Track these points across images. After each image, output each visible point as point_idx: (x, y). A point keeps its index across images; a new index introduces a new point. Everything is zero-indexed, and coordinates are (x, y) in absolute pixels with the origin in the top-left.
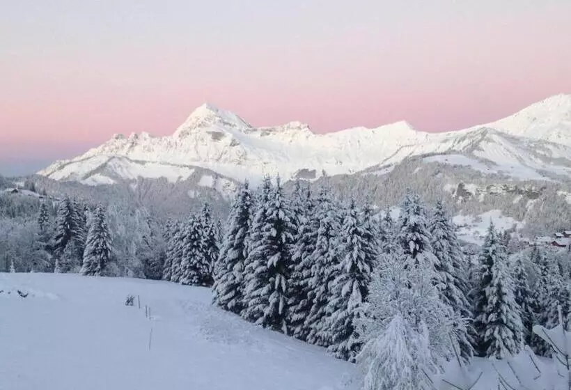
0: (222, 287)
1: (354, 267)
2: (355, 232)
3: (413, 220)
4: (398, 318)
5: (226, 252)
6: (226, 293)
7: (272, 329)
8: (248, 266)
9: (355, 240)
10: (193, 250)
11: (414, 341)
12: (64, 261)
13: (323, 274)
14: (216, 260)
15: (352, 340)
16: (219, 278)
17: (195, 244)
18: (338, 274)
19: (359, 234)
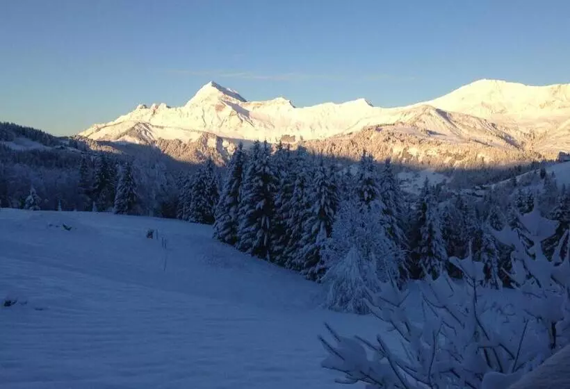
0: (220, 224)
1: (322, 210)
2: (323, 184)
3: (367, 175)
4: (353, 250)
5: (224, 198)
6: (224, 230)
7: (259, 257)
8: (240, 210)
9: (323, 191)
10: (200, 196)
11: (365, 267)
12: (100, 203)
13: (298, 215)
14: (217, 204)
15: (319, 266)
16: (219, 218)
17: (201, 191)
18: (310, 216)
19: (326, 185)
